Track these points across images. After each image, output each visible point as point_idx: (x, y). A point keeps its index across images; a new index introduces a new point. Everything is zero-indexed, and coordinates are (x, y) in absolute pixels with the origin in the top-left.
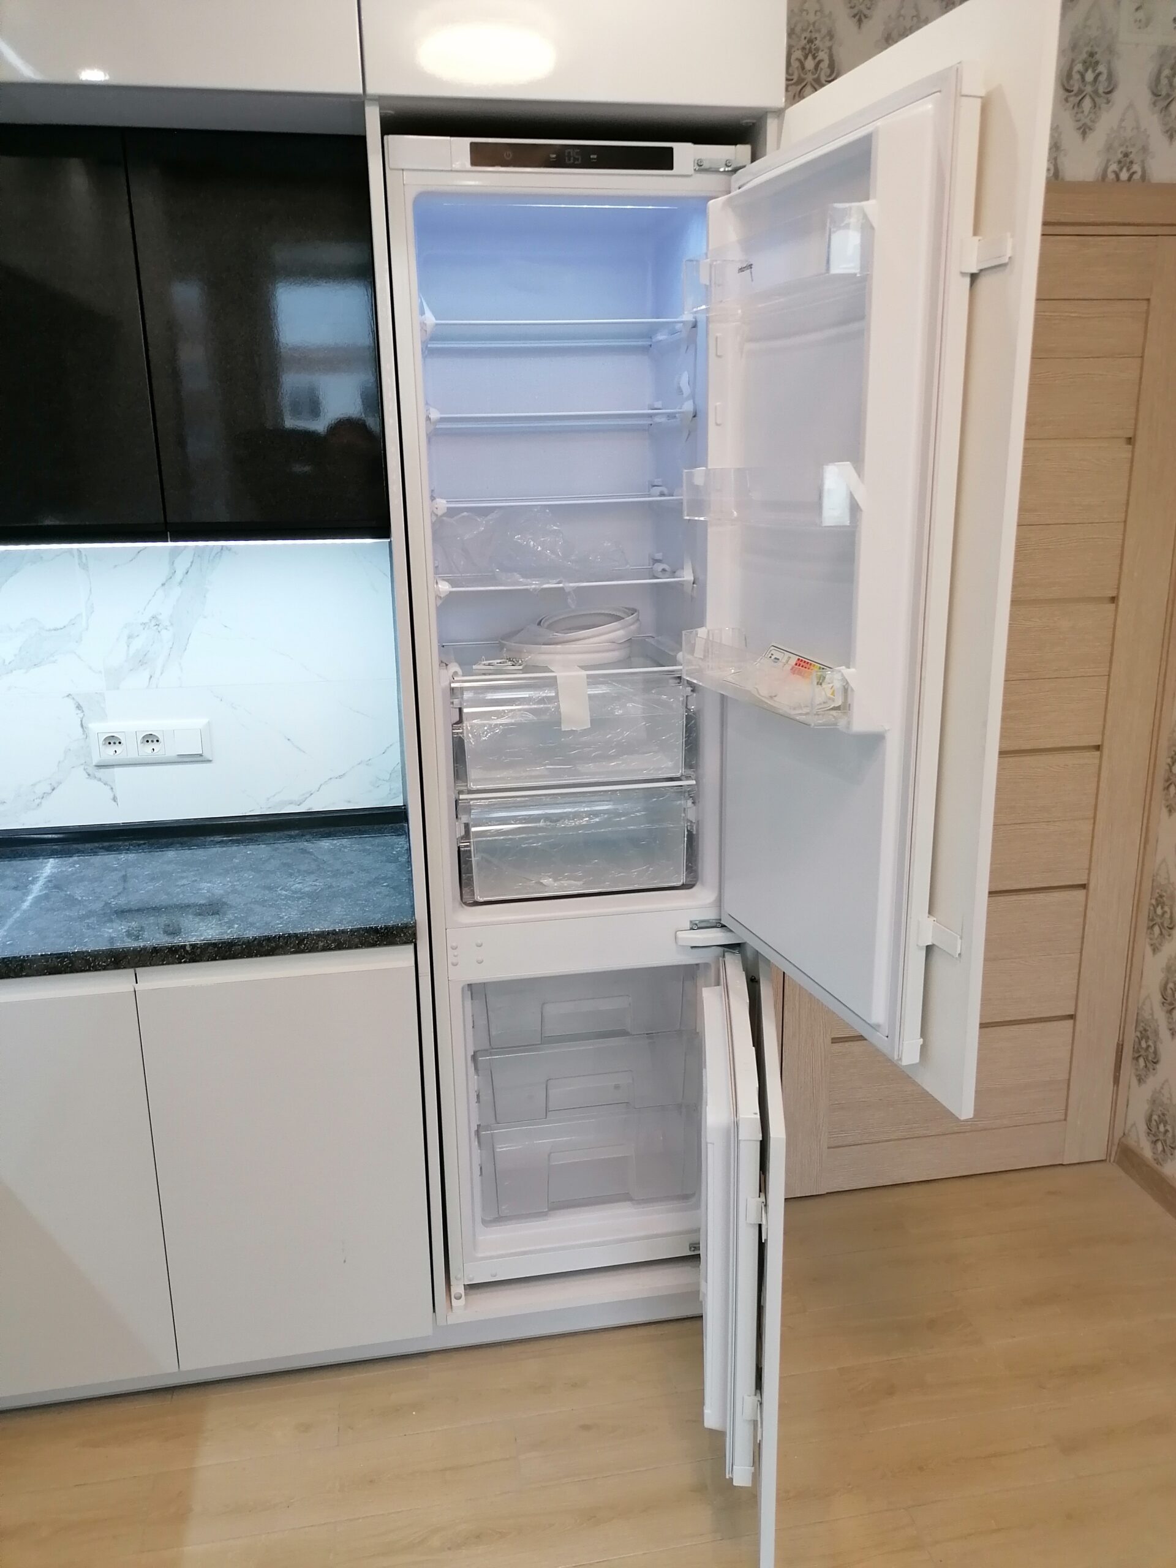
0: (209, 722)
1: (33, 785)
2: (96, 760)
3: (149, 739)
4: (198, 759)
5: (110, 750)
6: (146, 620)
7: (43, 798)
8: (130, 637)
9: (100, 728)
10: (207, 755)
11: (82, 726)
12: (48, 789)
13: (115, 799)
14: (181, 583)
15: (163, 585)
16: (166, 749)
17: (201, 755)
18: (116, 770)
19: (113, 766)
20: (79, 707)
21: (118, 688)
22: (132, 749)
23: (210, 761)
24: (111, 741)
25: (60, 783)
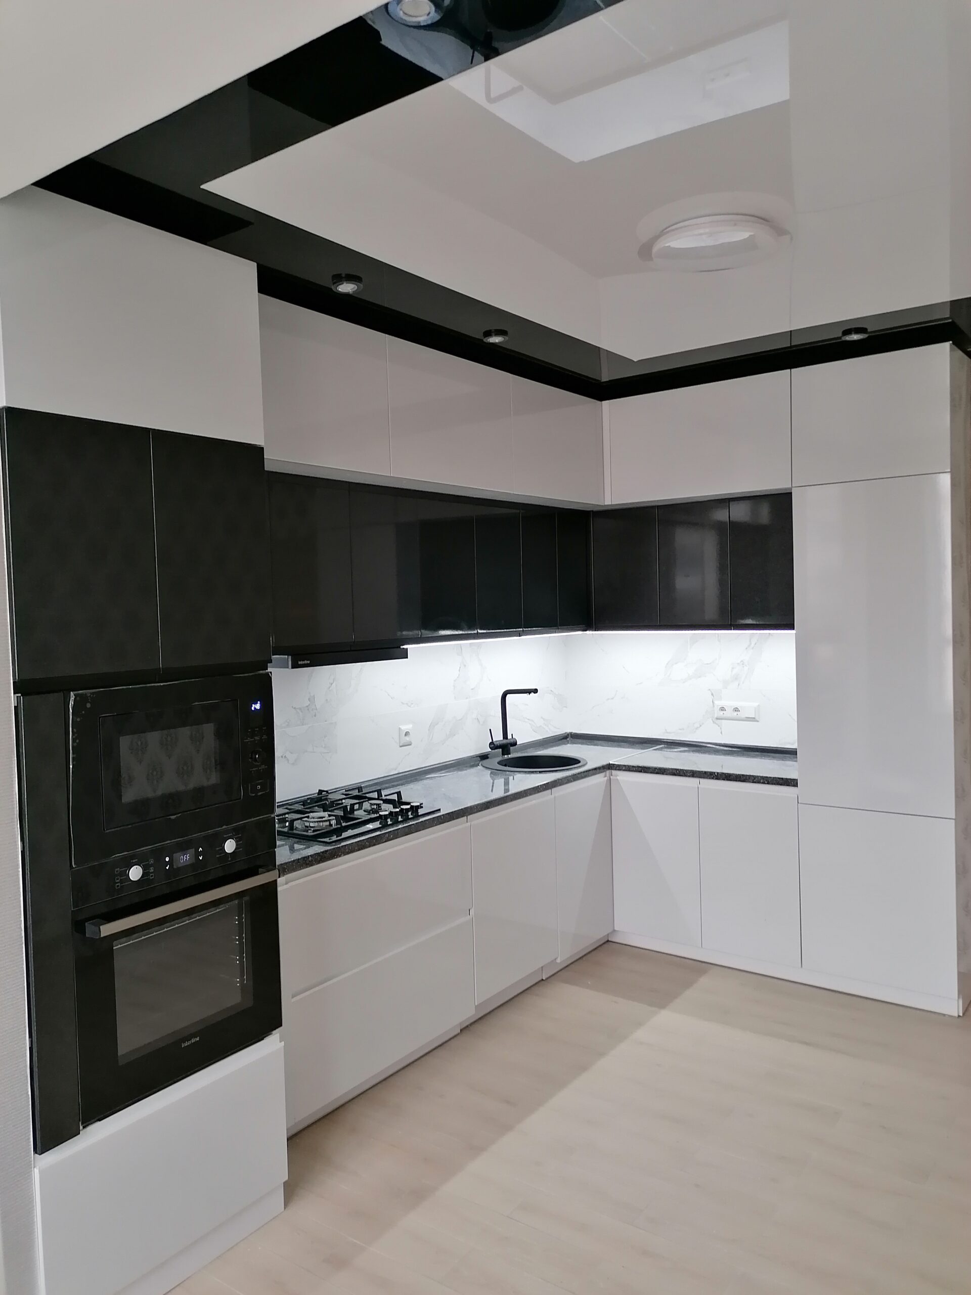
0: (759, 705)
1: (694, 724)
2: (715, 717)
3: (736, 710)
4: (753, 719)
5: (722, 713)
6: (739, 662)
7: (696, 729)
8: (733, 668)
9: (719, 703)
10: (757, 718)
11: (713, 702)
12: (699, 726)
13: (721, 733)
14: (753, 648)
15: (746, 648)
16: (742, 714)
17: (754, 718)
18: (723, 721)
19: (722, 719)
20: (712, 694)
21: (726, 688)
22: (729, 713)
23: (758, 721)
24: (722, 709)
25: (703, 724)
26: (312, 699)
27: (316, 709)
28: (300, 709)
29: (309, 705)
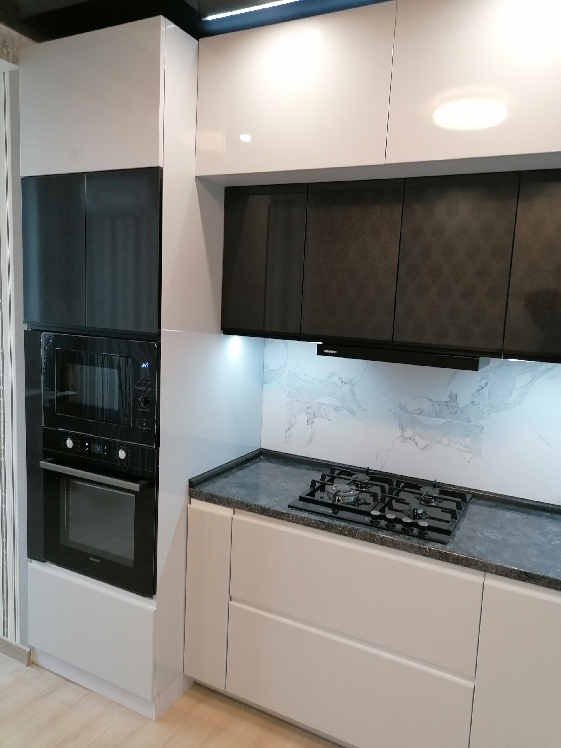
26: (453, 397)
27: (458, 407)
28: (437, 402)
29: (449, 401)
